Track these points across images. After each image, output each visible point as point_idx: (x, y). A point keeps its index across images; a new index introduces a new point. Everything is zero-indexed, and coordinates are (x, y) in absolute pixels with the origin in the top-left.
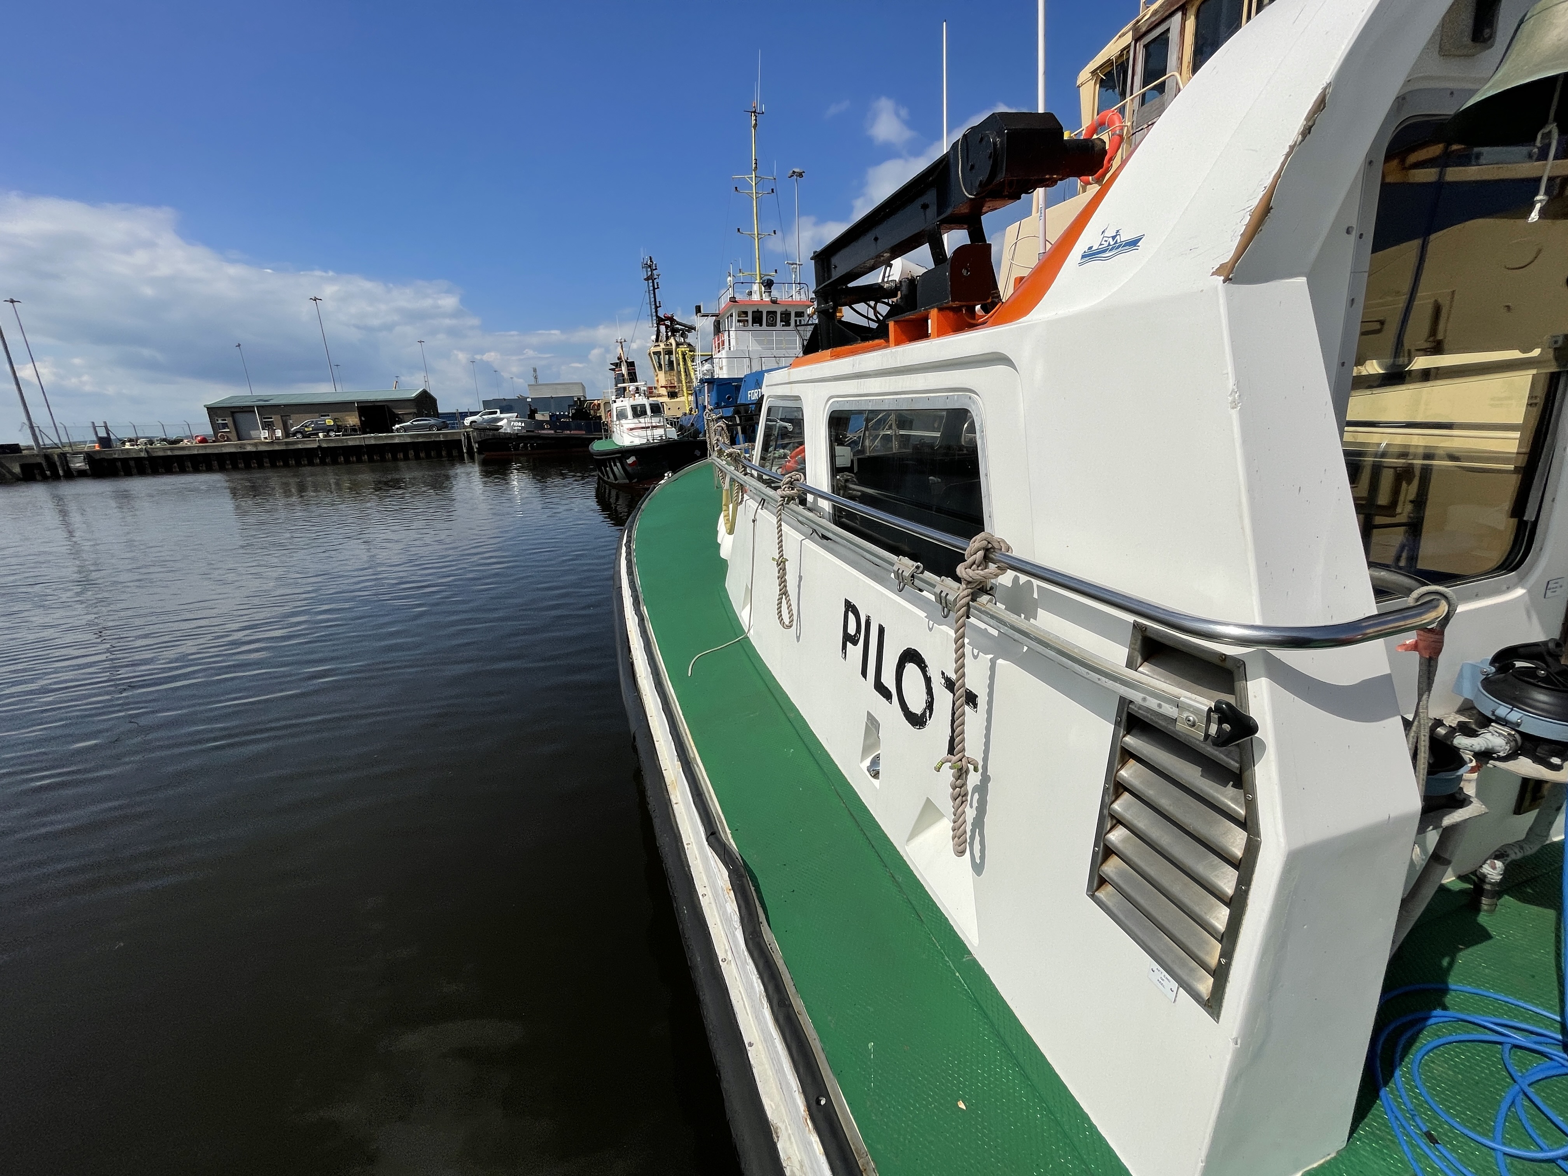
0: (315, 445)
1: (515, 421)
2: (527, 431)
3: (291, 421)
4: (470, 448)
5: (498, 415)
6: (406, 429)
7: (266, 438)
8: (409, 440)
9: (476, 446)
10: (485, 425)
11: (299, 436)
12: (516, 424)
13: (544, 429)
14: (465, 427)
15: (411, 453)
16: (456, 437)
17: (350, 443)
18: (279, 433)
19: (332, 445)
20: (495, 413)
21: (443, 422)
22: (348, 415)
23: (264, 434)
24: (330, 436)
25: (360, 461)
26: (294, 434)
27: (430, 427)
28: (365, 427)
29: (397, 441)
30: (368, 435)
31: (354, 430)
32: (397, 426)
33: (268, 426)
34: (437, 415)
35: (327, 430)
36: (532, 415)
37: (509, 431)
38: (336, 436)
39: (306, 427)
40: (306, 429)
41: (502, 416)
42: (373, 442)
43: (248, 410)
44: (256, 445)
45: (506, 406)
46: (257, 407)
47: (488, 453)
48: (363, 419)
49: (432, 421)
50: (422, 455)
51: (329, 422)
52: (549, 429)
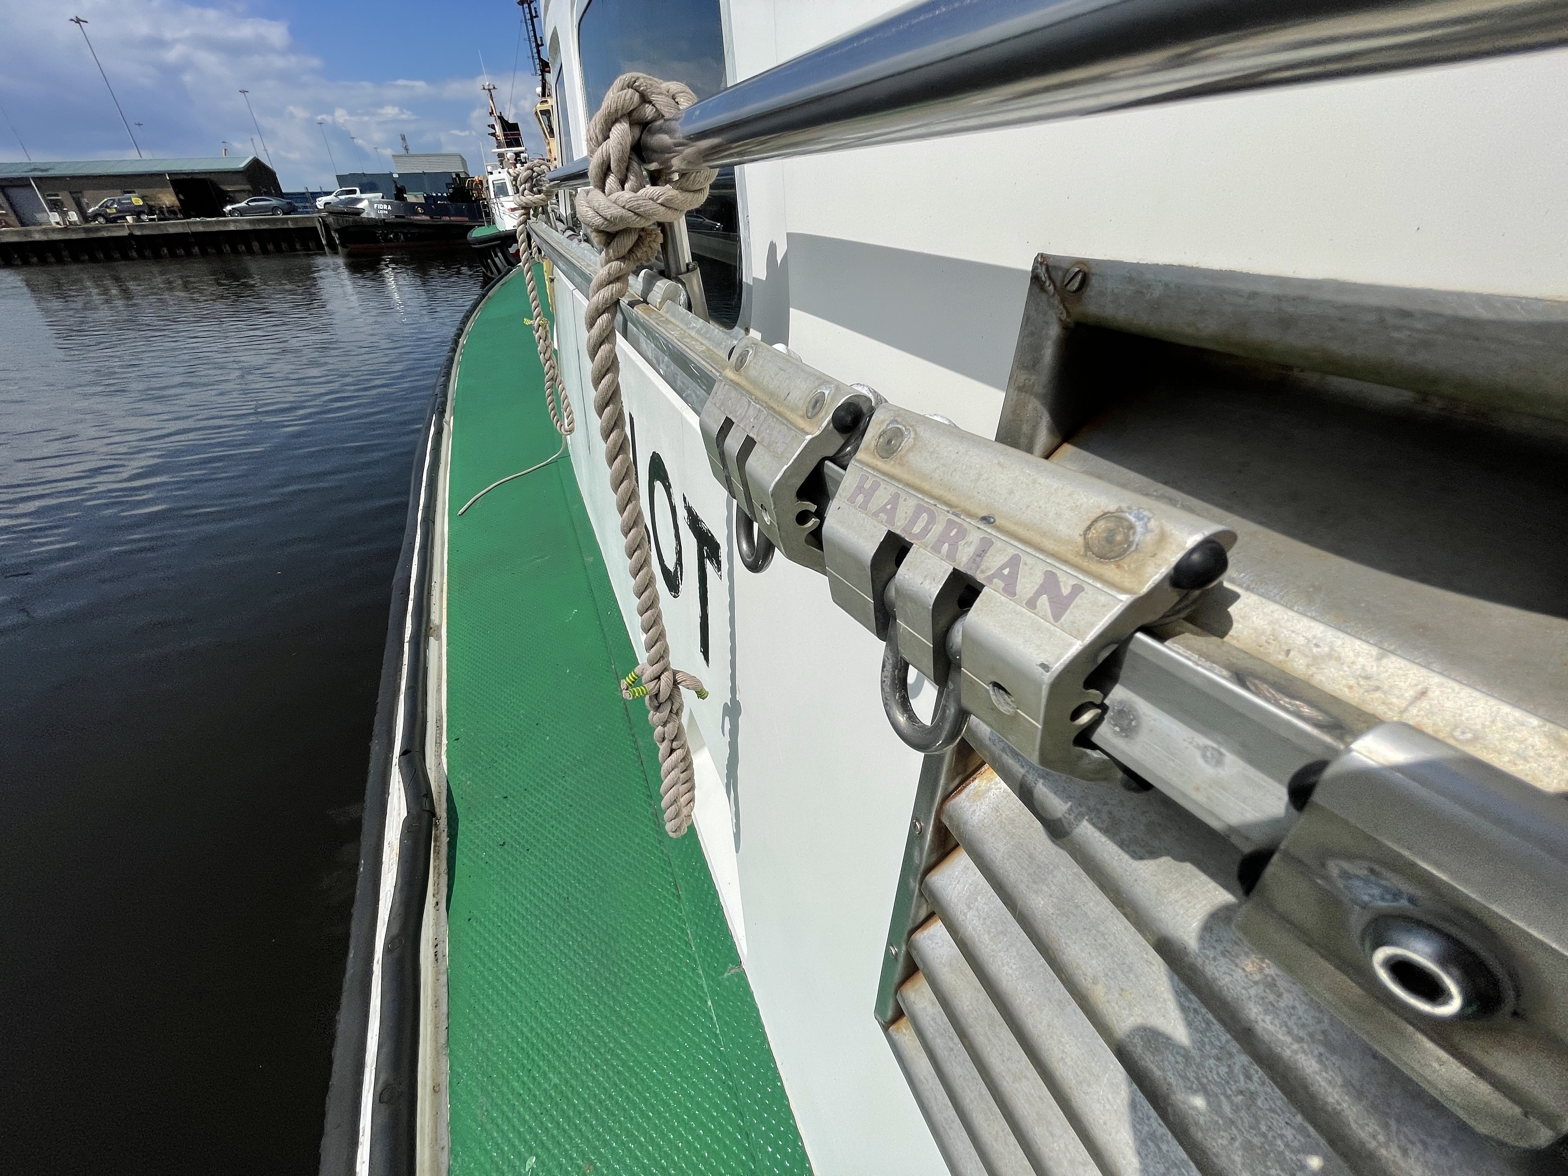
0: (125, 233)
1: (380, 202)
2: (396, 217)
3: (86, 200)
4: (330, 239)
5: (358, 195)
6: (242, 212)
7: (58, 223)
8: (248, 227)
9: (336, 236)
10: (341, 208)
11: (101, 220)
12: (380, 206)
13: (417, 214)
14: (320, 211)
15: (256, 245)
16: (309, 224)
17: (172, 230)
18: (73, 216)
19: (147, 232)
20: (354, 192)
21: (288, 203)
22: (161, 192)
23: (54, 218)
24: (143, 221)
25: (189, 254)
26: (95, 216)
27: (274, 209)
28: (187, 209)
29: (232, 227)
30: (192, 219)
31: (172, 211)
32: (229, 208)
33: (55, 206)
34: (280, 194)
35: (137, 213)
36: (400, 194)
37: (373, 216)
38: (151, 220)
39: (107, 207)
40: (108, 211)
41: (364, 196)
42: (201, 229)
43: (22, 183)
44: (45, 231)
45: (369, 184)
46: (33, 178)
47: (352, 246)
48: (181, 197)
49: (274, 202)
50: (270, 247)
51: (137, 201)
52: (423, 214)
